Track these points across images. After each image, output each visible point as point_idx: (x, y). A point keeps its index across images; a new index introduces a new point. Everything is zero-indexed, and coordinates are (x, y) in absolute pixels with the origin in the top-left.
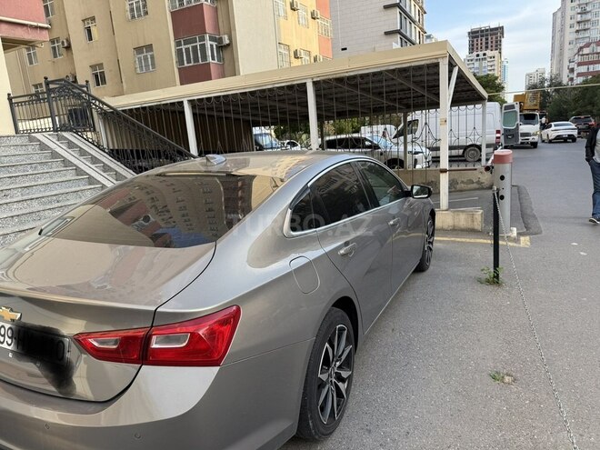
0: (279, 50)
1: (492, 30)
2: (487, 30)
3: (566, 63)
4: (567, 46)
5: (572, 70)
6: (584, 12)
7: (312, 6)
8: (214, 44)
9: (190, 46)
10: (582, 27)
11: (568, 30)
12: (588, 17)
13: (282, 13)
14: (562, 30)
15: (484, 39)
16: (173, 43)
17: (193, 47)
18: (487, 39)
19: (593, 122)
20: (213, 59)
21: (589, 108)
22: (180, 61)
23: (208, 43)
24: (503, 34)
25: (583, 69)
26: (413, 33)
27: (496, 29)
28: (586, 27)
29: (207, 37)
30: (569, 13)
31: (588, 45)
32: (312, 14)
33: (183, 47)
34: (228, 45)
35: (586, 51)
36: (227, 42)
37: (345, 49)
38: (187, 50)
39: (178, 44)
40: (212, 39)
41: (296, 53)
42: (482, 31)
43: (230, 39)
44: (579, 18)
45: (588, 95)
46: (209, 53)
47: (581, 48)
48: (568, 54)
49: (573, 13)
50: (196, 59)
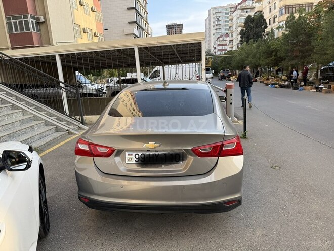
0: (75, 28)
1: (177, 25)
2: (175, 25)
3: (212, 44)
4: (212, 36)
5: (215, 48)
6: (218, 21)
7: (91, 4)
8: (34, 21)
9: (17, 21)
10: (218, 27)
11: (212, 28)
12: (220, 23)
13: (75, 6)
14: (210, 28)
15: (174, 30)
16: (4, 18)
17: (19, 22)
18: (175, 30)
19: (230, 73)
20: (34, 30)
21: (228, 66)
22: (10, 29)
23: (30, 20)
24: (182, 27)
25: (220, 48)
26: (142, 24)
27: (180, 25)
28: (220, 27)
29: (29, 16)
30: (212, 20)
31: (221, 36)
32: (92, 9)
33: (12, 21)
34: (44, 22)
35: (221, 39)
36: (43, 20)
37: (107, 29)
38: (15, 23)
39: (8, 19)
40: (32, 17)
41: (84, 30)
42: (173, 26)
43: (45, 18)
44: (216, 23)
45: (227, 60)
46: (31, 26)
47: (218, 38)
48: (213, 40)
49: (214, 20)
50: (22, 29)
